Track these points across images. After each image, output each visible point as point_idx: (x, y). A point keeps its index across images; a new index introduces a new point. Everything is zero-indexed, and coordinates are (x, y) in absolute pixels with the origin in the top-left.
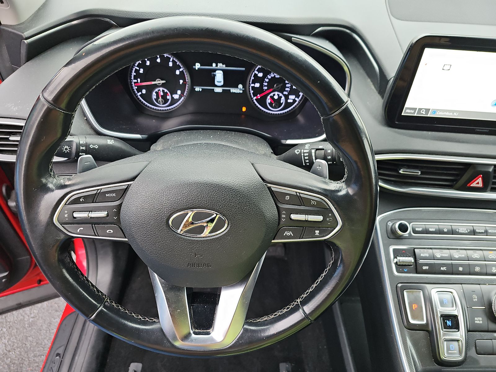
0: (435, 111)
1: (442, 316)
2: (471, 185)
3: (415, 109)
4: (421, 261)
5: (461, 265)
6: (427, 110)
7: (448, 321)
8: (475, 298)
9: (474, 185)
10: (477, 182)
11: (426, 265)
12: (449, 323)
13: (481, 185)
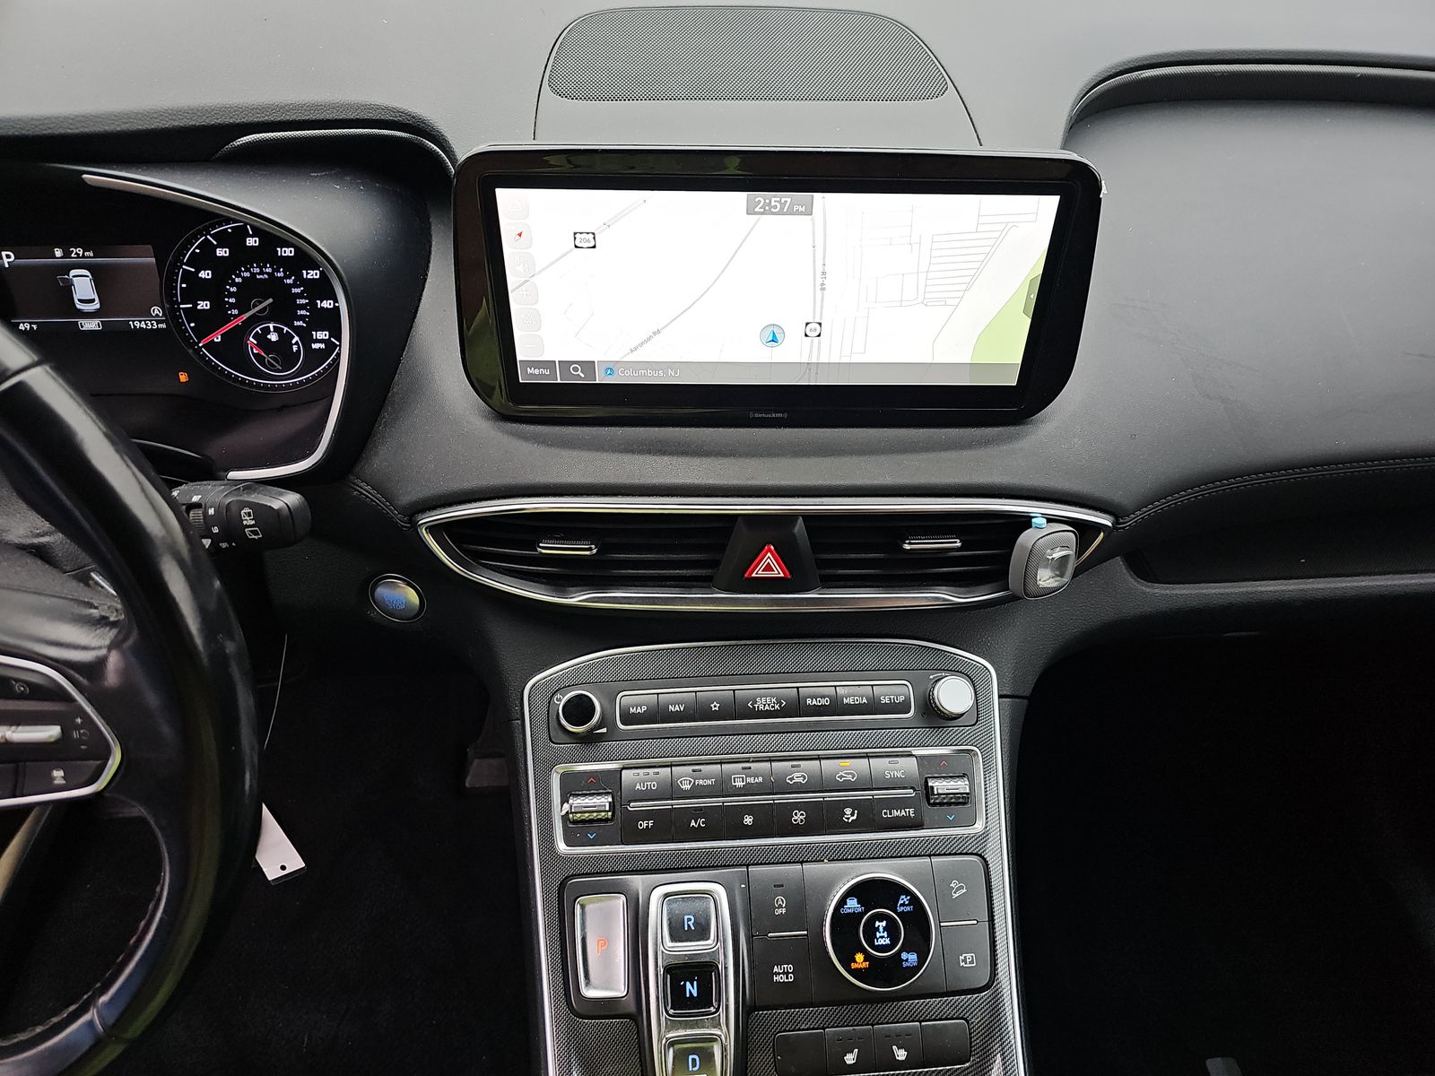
0: (610, 368)
1: (668, 969)
2: (754, 575)
3: (550, 364)
4: (634, 806)
5: (750, 809)
6: (589, 366)
7: (688, 984)
8: (780, 906)
9: (759, 572)
10: (763, 565)
11: (647, 815)
12: (691, 989)
13: (778, 572)
